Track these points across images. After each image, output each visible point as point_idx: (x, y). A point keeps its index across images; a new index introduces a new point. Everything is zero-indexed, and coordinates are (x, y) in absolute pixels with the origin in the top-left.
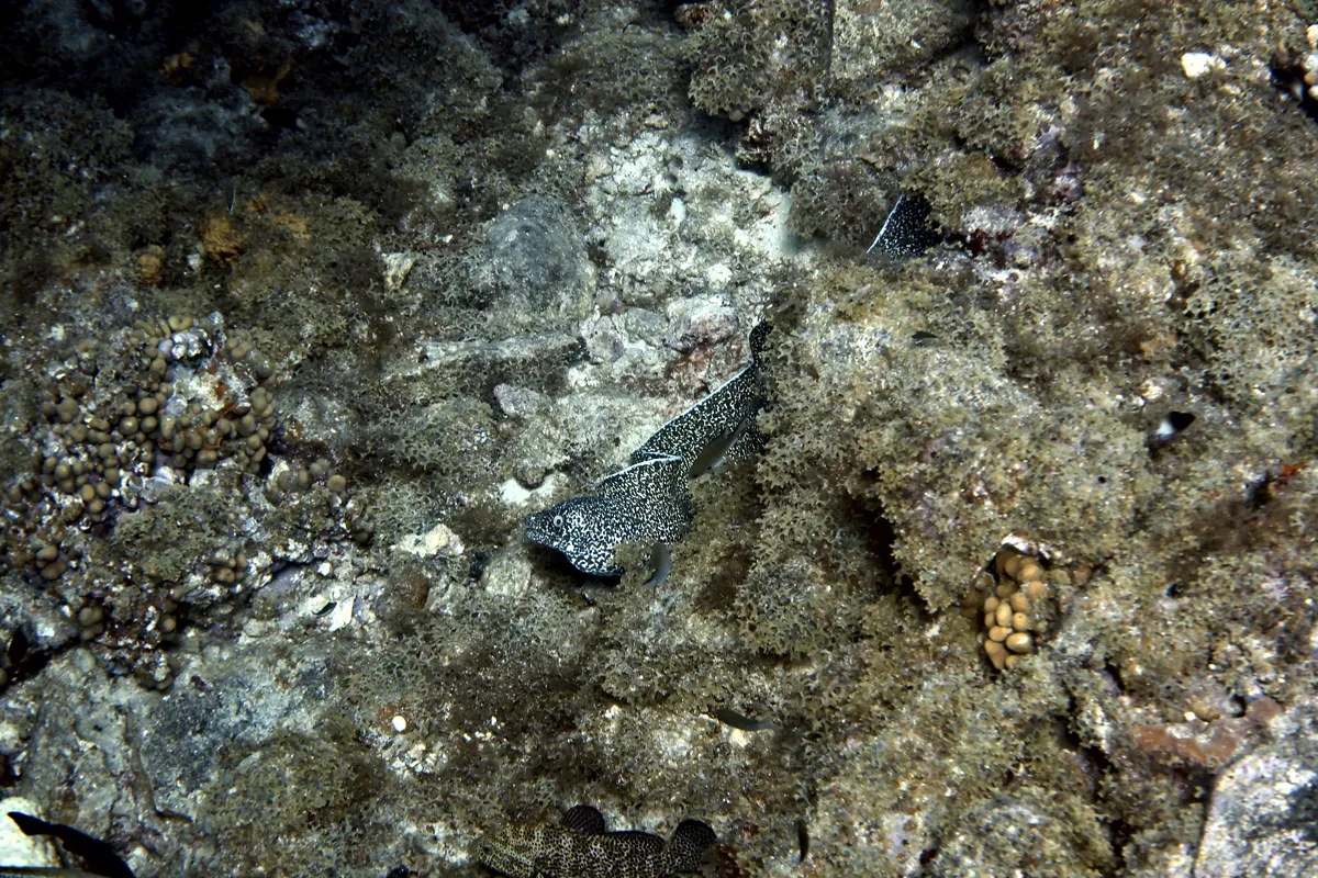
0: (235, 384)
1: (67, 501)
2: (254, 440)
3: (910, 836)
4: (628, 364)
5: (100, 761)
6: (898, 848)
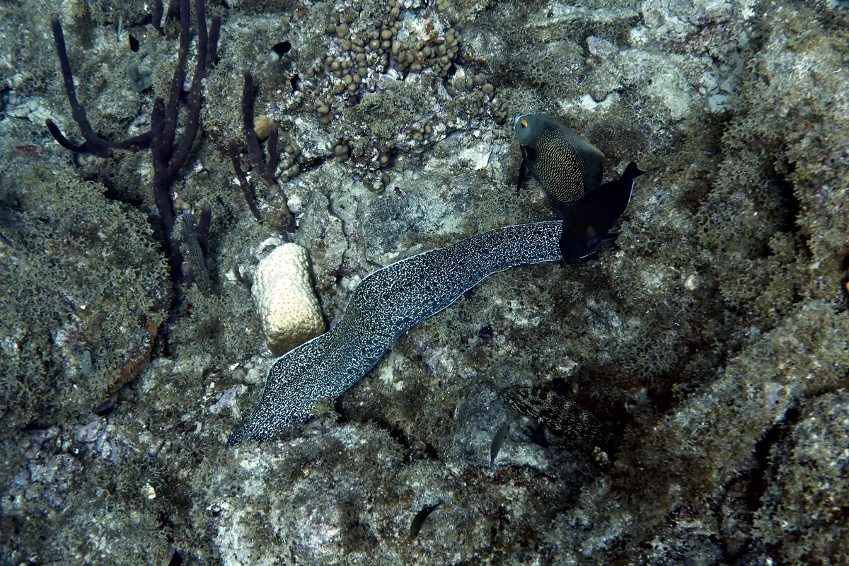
0: (438, 26)
1: (337, 82)
2: (445, 59)
3: (781, 399)
4: (666, 30)
5: (340, 228)
6: (772, 405)
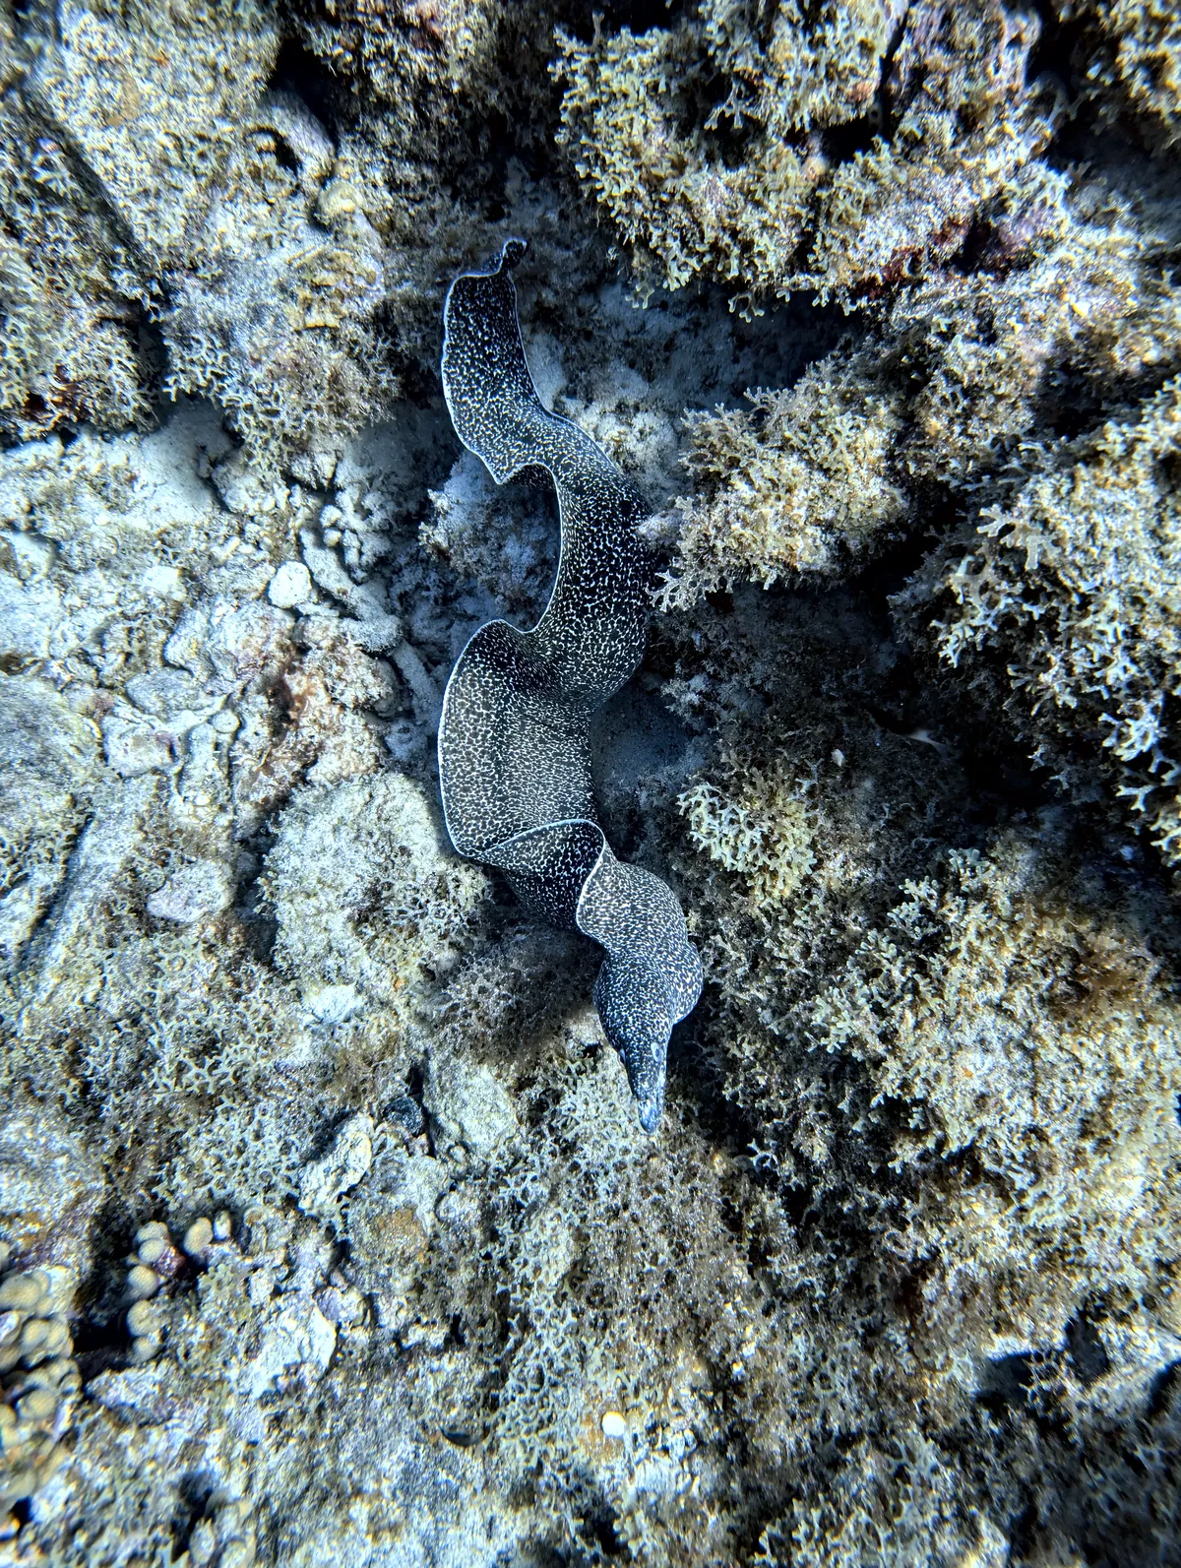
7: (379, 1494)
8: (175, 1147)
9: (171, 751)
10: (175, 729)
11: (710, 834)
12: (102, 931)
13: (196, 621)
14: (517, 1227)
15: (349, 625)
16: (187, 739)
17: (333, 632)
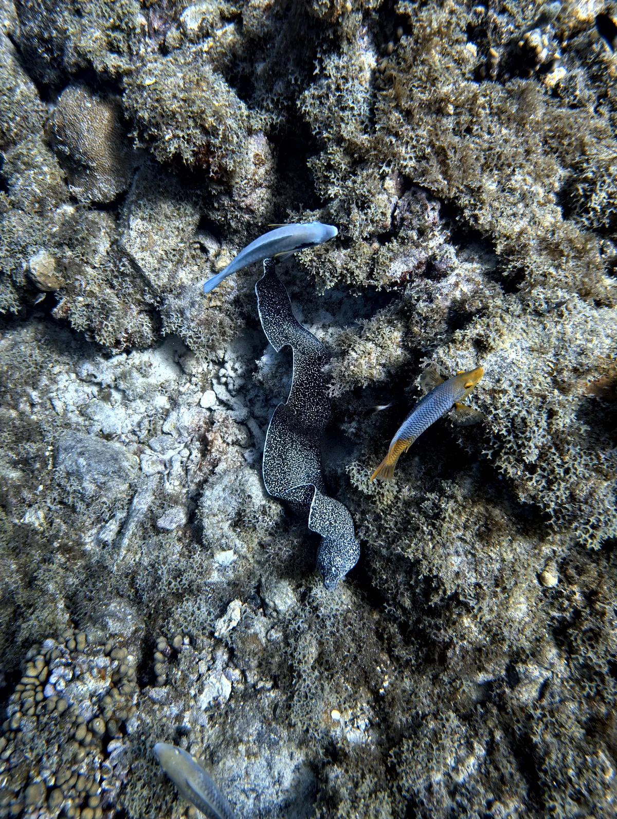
7: (248, 742)
8: (169, 614)
9: (165, 466)
10: (166, 457)
11: (358, 480)
12: (141, 533)
13: (174, 415)
14: (296, 640)
15: (230, 412)
16: (171, 461)
17: (224, 416)
